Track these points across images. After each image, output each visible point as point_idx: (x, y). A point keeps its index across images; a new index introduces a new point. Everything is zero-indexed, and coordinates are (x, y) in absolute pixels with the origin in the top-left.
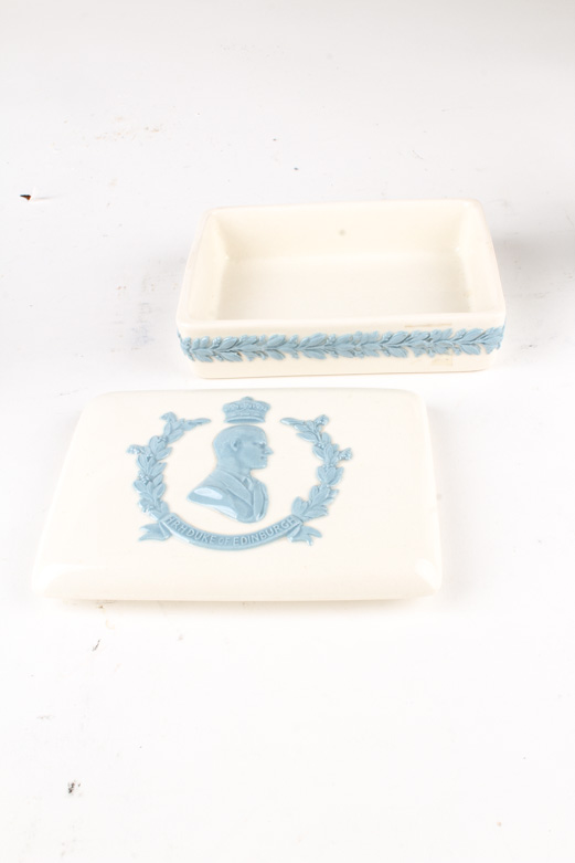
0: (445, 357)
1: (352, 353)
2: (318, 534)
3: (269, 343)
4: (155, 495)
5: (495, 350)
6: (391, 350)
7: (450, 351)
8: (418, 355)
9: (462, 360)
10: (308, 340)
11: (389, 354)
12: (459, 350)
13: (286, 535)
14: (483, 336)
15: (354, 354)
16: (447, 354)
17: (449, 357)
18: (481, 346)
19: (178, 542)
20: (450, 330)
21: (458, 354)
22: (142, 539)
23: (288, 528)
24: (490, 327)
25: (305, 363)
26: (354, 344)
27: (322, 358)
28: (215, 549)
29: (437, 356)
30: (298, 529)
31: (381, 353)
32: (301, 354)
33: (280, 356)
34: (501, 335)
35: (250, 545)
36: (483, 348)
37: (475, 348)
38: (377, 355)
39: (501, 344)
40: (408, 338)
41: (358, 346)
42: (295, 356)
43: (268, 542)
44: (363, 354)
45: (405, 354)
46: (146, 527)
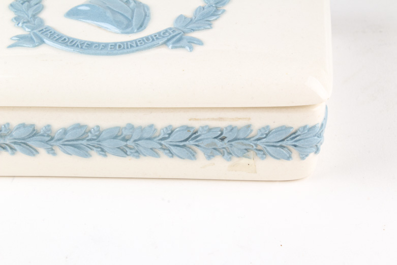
0: (244, 161)
1: (123, 151)
2: (200, 43)
3: (15, 134)
4: (30, 13)
5: (312, 155)
6: (174, 149)
7: (251, 153)
8: (209, 157)
9: (268, 166)
10: (65, 132)
11: (172, 154)
12: (262, 153)
13: (165, 43)
14: (294, 136)
15: (126, 153)
16: (249, 157)
17: (251, 161)
18: (292, 148)
19: (49, 50)
20: (249, 126)
21: (263, 158)
22: (10, 46)
23: (168, 36)
24: (303, 124)
25: (65, 161)
26: (125, 139)
27: (87, 155)
28: (89, 54)
29: (235, 160)
30: (178, 36)
31: (161, 152)
32: (58, 150)
33: (32, 152)
34: (319, 135)
35: (125, 51)
36: (295, 153)
37: (284, 151)
38: (157, 155)
39: (322, 147)
40: (194, 135)
41: (129, 143)
42: (52, 151)
43: (145, 49)
44: (138, 153)
45: (193, 156)
46: (17, 36)
